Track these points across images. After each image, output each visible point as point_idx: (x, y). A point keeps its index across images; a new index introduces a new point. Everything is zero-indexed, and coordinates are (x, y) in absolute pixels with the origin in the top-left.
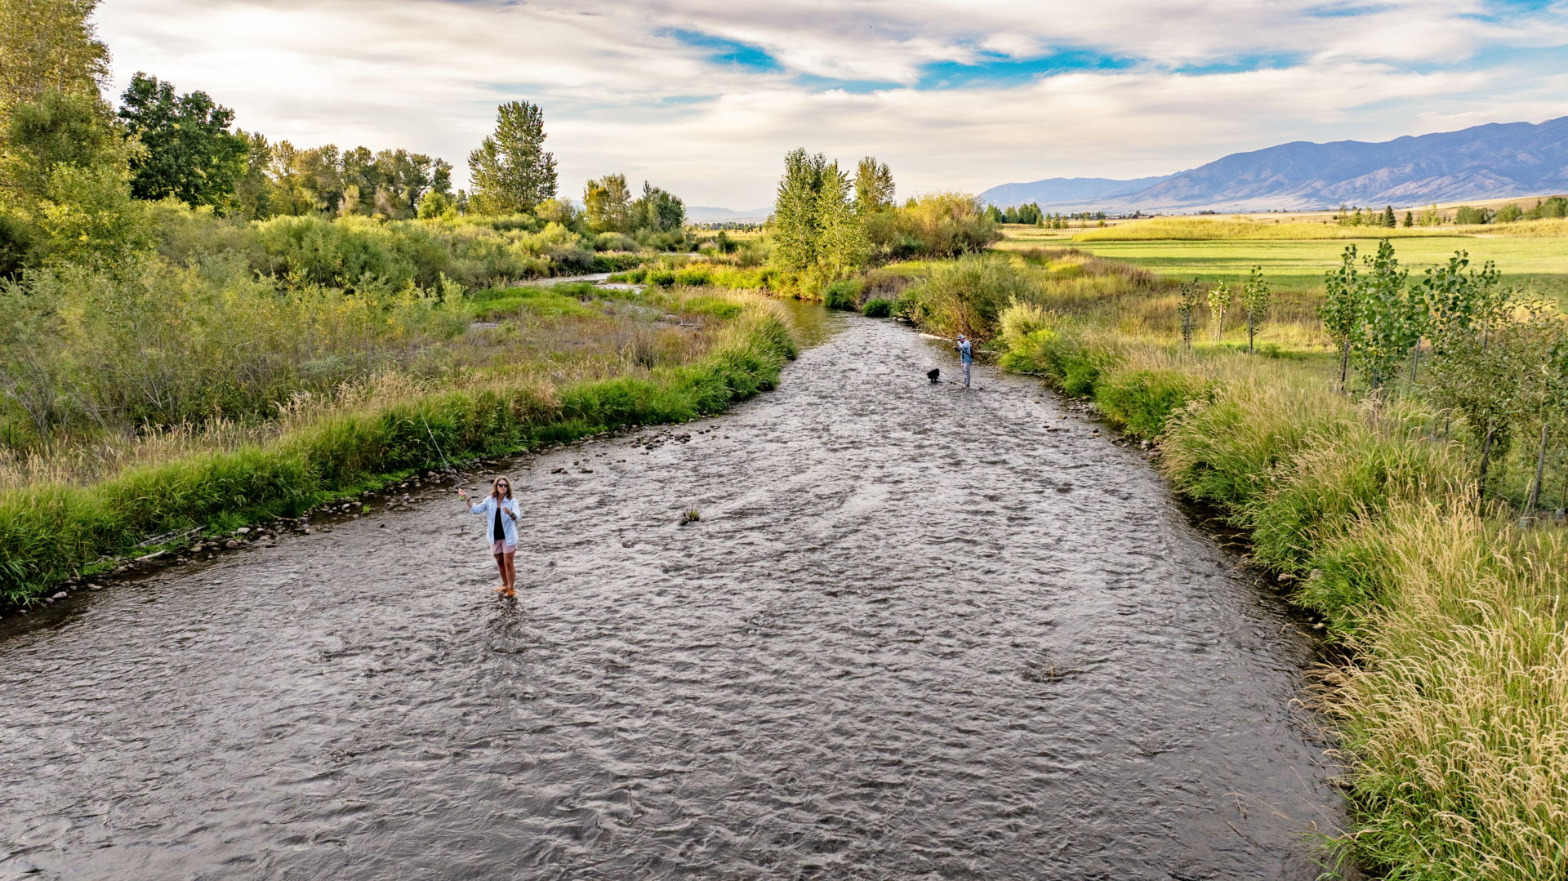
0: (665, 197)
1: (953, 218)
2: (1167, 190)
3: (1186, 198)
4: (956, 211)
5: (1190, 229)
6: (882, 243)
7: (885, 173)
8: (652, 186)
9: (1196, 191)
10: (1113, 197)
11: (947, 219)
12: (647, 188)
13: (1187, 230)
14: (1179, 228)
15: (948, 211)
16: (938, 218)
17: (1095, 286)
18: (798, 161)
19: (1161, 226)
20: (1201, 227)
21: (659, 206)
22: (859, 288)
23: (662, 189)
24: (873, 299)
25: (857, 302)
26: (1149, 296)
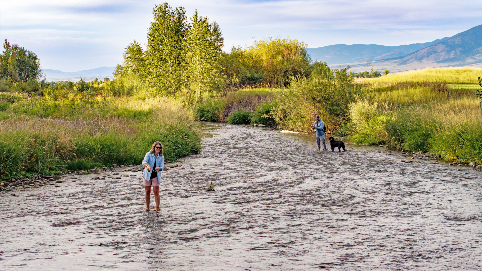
0: (22, 52)
1: (283, 57)
2: (429, 54)
3: (444, 61)
4: (286, 53)
5: (457, 75)
6: (232, 75)
7: (216, 29)
8: (12, 43)
9: (452, 55)
10: (386, 60)
11: (280, 58)
12: (7, 45)
13: (454, 76)
14: (448, 75)
15: (279, 52)
16: (273, 57)
17: (407, 95)
18: (164, 12)
19: (433, 74)
20: (464, 75)
21: (18, 60)
22: (223, 105)
23: (20, 46)
24: (234, 112)
25: (221, 116)
26: (448, 99)
